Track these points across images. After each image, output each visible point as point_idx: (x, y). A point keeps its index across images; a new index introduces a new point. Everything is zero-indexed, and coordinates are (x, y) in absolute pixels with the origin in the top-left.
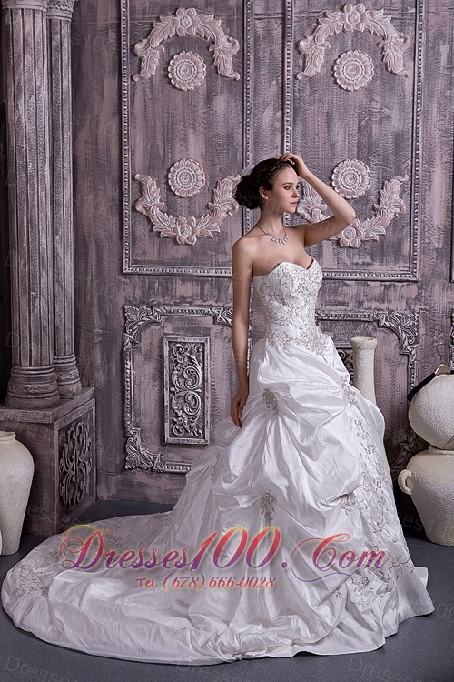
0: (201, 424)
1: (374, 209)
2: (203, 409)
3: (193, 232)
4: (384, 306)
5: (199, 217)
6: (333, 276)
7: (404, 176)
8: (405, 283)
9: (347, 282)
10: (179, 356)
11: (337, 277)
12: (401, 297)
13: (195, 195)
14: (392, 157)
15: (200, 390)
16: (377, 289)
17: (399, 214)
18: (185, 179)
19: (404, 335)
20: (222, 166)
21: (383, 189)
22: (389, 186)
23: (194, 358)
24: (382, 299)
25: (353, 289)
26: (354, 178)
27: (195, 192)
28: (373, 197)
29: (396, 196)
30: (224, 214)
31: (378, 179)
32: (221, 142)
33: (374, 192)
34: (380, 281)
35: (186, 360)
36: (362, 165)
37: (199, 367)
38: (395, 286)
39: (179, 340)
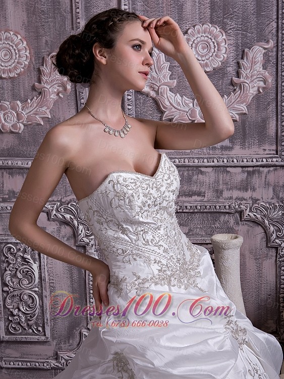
0: (40, 322)
1: (232, 84)
2: (42, 306)
3: (19, 117)
4: (247, 195)
5: (24, 101)
6: (187, 163)
7: (268, 42)
8: (272, 169)
9: (203, 169)
10: (10, 257)
11: (191, 164)
12: (267, 184)
13: (18, 74)
14: (253, 20)
15: (37, 289)
16: (238, 176)
17: (264, 88)
18: (5, 55)
19: (272, 228)
20: (48, 38)
21: (242, 58)
22: (251, 55)
23: (29, 257)
24: (244, 186)
25: (209, 177)
26: (208, 46)
27: (18, 71)
28: (231, 69)
29: (259, 67)
30: (53, 96)
31: (237, 46)
32: (45, 8)
33: (233, 63)
34: (242, 167)
35: (19, 260)
36: (216, 30)
37: (35, 267)
38: (259, 172)
39: (9, 241)
